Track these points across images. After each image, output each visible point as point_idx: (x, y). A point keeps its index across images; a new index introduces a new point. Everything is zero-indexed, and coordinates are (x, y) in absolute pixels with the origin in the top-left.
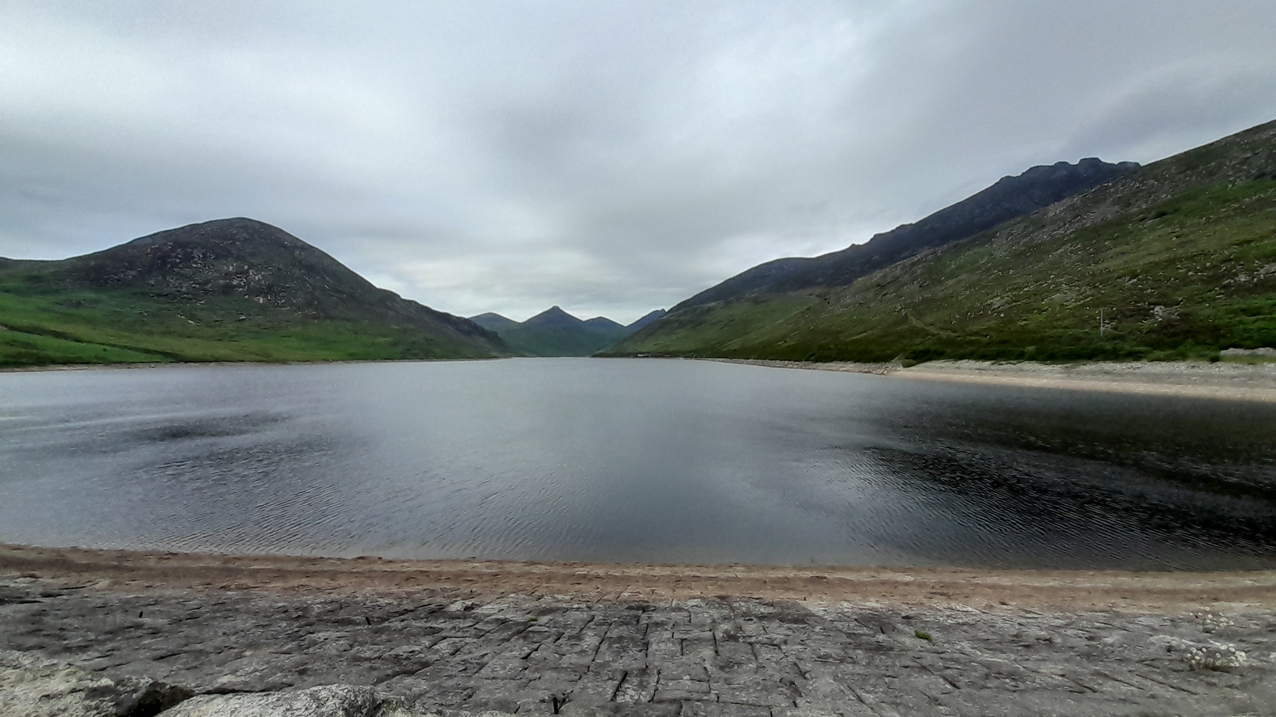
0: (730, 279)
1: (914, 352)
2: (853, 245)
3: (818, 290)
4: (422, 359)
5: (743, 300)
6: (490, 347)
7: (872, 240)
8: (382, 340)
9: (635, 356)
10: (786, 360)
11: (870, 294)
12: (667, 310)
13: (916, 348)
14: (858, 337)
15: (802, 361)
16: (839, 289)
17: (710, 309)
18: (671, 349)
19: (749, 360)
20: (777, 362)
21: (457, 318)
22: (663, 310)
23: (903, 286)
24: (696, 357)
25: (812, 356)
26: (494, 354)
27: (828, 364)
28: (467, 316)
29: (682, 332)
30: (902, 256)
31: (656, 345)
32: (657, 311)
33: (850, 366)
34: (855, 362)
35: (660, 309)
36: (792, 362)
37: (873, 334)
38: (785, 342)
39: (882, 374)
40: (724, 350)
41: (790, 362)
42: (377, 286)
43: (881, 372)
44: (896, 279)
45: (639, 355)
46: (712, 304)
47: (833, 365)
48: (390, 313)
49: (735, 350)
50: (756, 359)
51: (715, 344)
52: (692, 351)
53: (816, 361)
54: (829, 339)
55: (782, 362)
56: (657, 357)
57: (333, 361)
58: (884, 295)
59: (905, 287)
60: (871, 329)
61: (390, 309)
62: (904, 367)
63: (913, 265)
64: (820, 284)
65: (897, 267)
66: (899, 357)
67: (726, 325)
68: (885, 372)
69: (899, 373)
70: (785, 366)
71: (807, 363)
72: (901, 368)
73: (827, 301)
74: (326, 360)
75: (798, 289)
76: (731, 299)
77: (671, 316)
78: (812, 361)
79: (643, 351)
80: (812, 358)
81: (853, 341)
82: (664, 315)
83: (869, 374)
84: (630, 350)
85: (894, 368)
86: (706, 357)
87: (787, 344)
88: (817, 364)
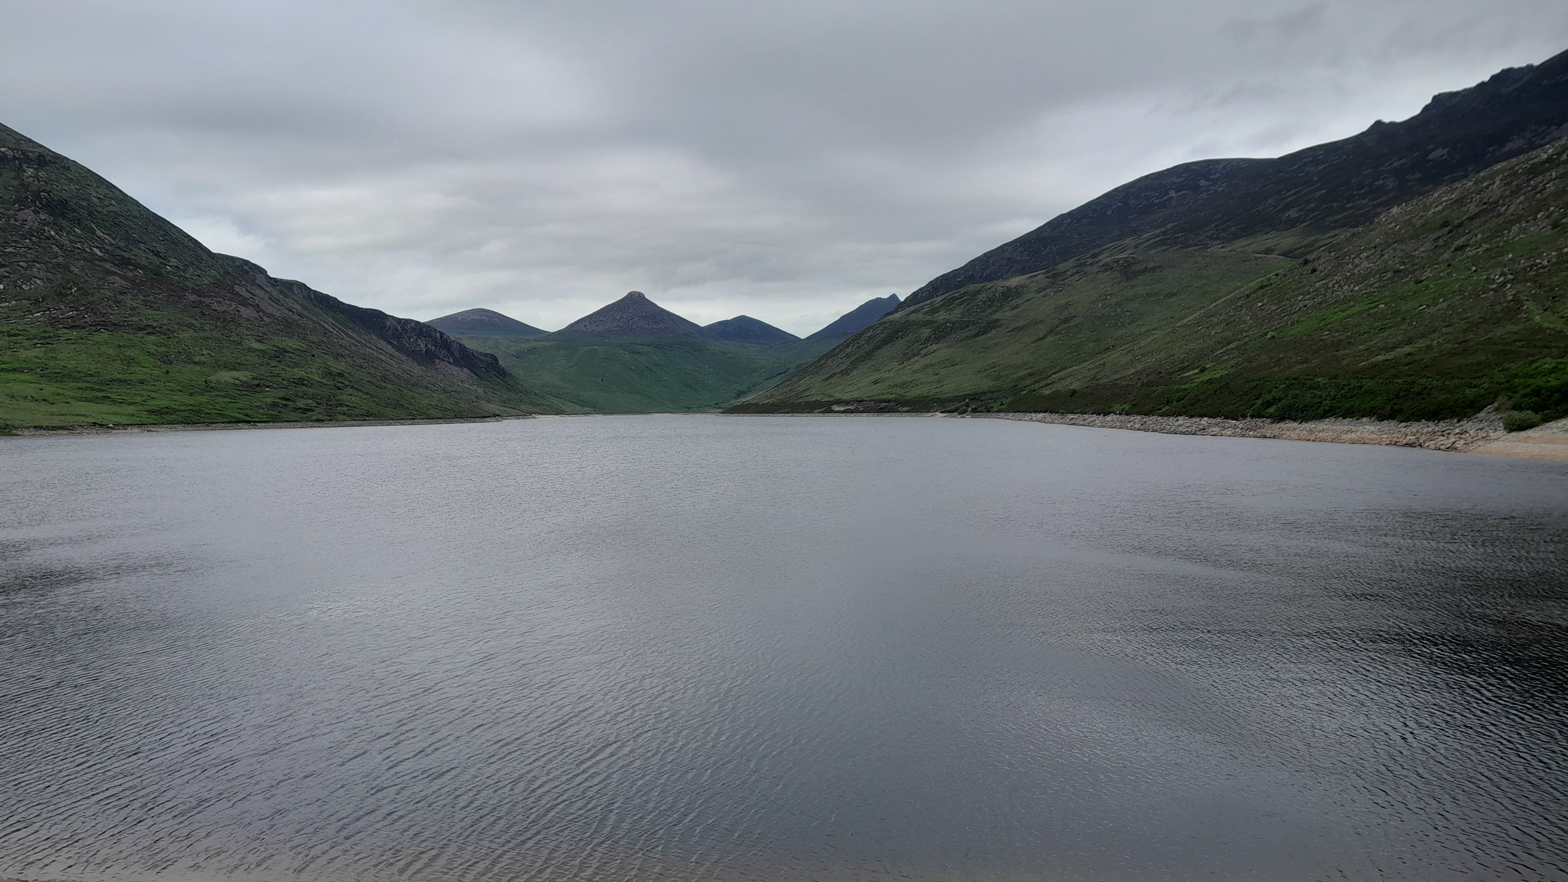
0: (1062, 217)
1: (1537, 392)
2: (1379, 123)
3: (1288, 240)
4: (319, 422)
5: (1095, 268)
6: (480, 391)
7: (1426, 109)
8: (225, 376)
9: (825, 407)
10: (1202, 416)
11: (1423, 248)
12: (902, 299)
13: (1540, 382)
14: (1390, 356)
15: (1244, 416)
16: (1344, 235)
17: (1008, 294)
18: (914, 392)
19: (1108, 418)
20: (1181, 420)
21: (399, 321)
22: (894, 297)
23: (1509, 224)
24: (974, 411)
25: (1268, 404)
26: (493, 407)
27: (1310, 425)
28: (423, 317)
29: (941, 351)
30: (1509, 146)
31: (876, 382)
32: (878, 300)
33: (1368, 428)
34: (1381, 418)
35: (885, 296)
36: (1219, 420)
37: (1430, 347)
38: (1203, 371)
39: (1452, 448)
40: (1047, 392)
41: (1213, 421)
42: (214, 249)
43: (1448, 443)
44: (1489, 208)
45: (836, 408)
46: (1015, 281)
47: (1327, 427)
48: (245, 312)
49: (1074, 392)
50: (1127, 414)
51: (1023, 378)
52: (965, 397)
53: (1280, 418)
54: (1314, 362)
55: (1194, 420)
56: (881, 411)
57: (117, 426)
58: (1458, 249)
59: (1515, 228)
60: (1422, 336)
61: (244, 303)
62: (1511, 430)
63: (1535, 170)
64: (1291, 224)
65: (1492, 177)
66: (1496, 405)
67: (1050, 332)
68: (1460, 444)
69: (1494, 446)
70: (1203, 431)
71: (1259, 422)
72: (1501, 433)
73: (1309, 267)
74: (100, 426)
75: (1236, 237)
76: (1061, 267)
77: (913, 312)
78: (1270, 417)
79: (845, 397)
80: (1271, 410)
81: (1375, 365)
82: (896, 311)
83: (1417, 450)
84: (815, 396)
85: (1482, 434)
86: (999, 411)
87: (1205, 377)
88: (1282, 425)
